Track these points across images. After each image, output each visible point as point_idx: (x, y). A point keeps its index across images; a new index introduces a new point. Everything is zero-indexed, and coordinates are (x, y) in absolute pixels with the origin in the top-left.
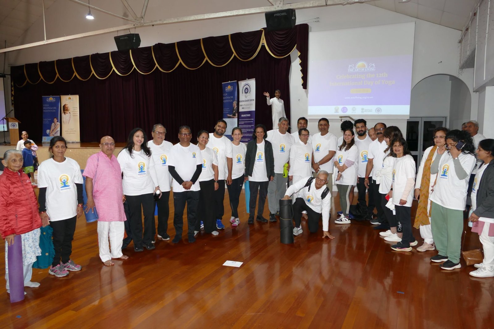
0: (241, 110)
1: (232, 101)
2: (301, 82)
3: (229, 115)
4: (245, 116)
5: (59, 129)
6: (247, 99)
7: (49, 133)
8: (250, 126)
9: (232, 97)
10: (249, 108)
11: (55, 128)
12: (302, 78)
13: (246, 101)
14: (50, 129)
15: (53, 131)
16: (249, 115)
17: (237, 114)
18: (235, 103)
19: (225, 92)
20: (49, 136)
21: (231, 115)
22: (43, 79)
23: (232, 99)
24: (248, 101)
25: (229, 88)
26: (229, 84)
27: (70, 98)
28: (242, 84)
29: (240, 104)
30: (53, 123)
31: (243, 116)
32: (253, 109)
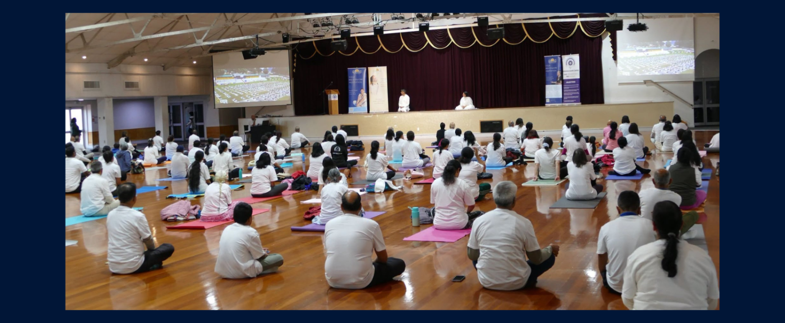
0: (565, 78)
1: (555, 71)
2: (612, 55)
3: (552, 82)
4: (570, 82)
5: (366, 99)
6: (571, 69)
7: (356, 104)
8: (575, 90)
9: (556, 68)
10: (573, 76)
11: (362, 98)
12: (613, 52)
13: (571, 71)
14: (356, 99)
15: (360, 101)
16: (574, 82)
17: (561, 81)
18: (559, 73)
19: (548, 64)
20: (356, 107)
21: (556, 82)
22: (361, 49)
23: (555, 69)
24: (572, 71)
25: (552, 61)
26: (552, 58)
27: (378, 70)
28: (566, 58)
29: (564, 73)
30: (360, 94)
31: (567, 82)
32: (578, 77)
